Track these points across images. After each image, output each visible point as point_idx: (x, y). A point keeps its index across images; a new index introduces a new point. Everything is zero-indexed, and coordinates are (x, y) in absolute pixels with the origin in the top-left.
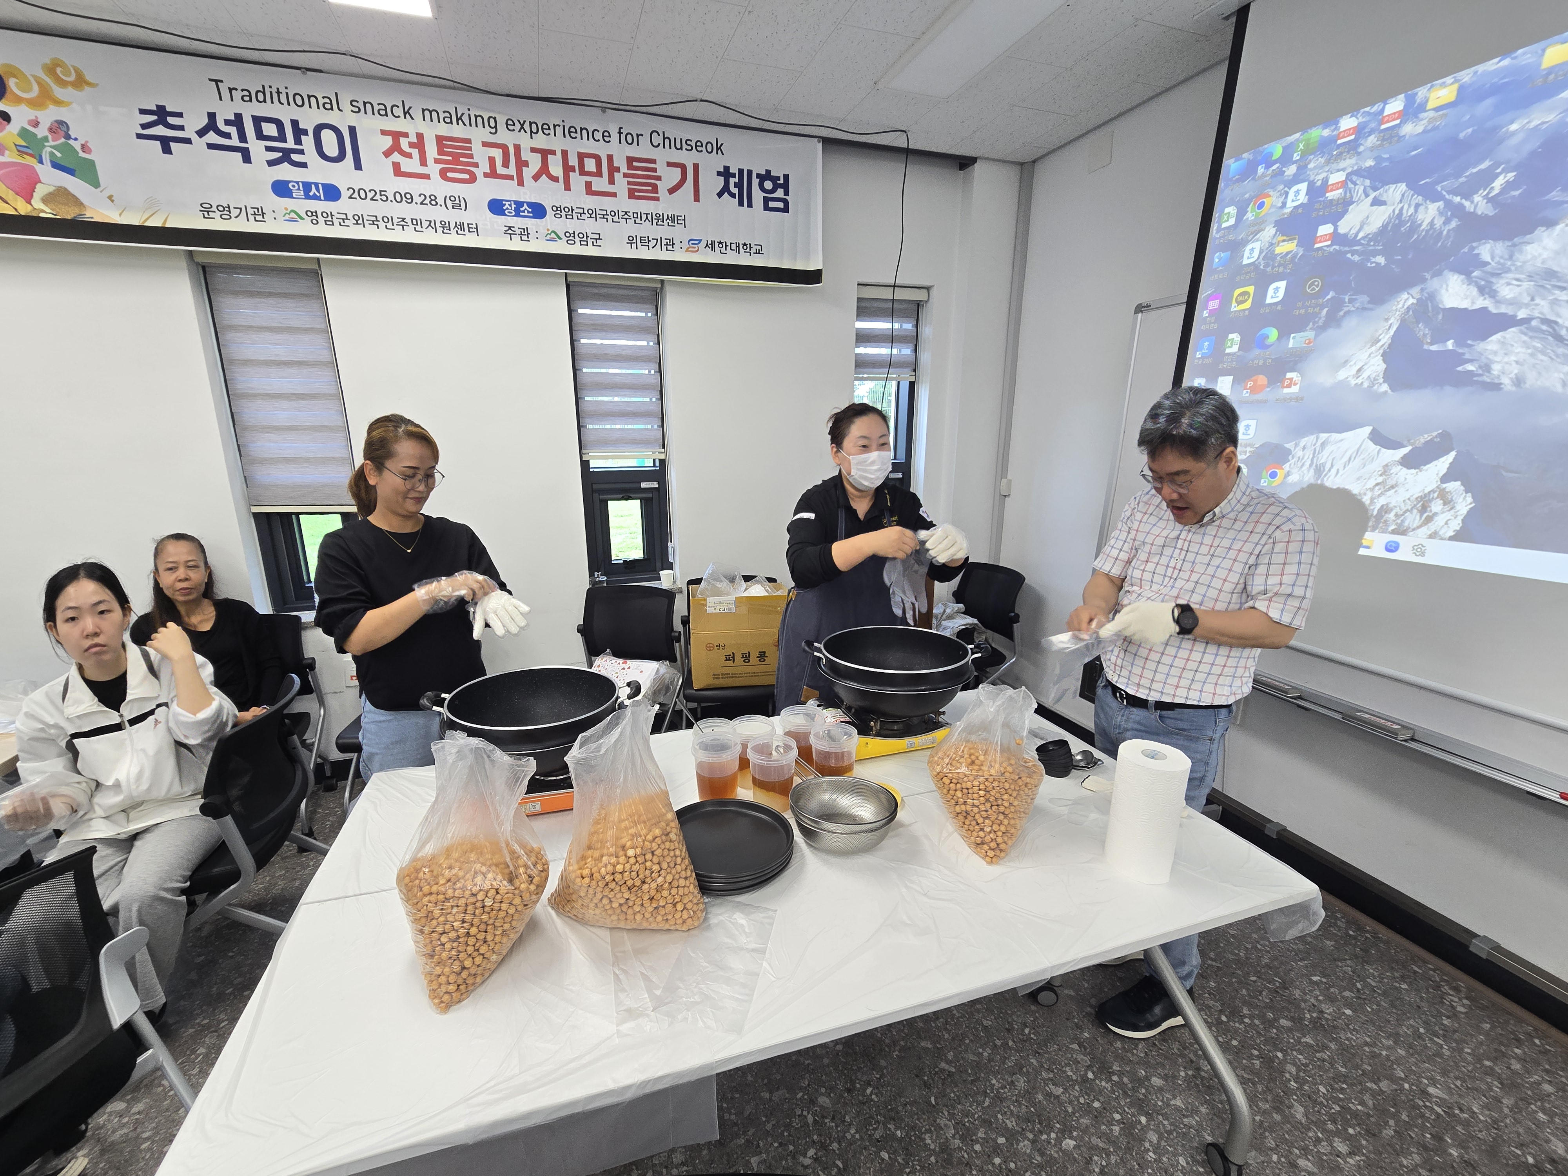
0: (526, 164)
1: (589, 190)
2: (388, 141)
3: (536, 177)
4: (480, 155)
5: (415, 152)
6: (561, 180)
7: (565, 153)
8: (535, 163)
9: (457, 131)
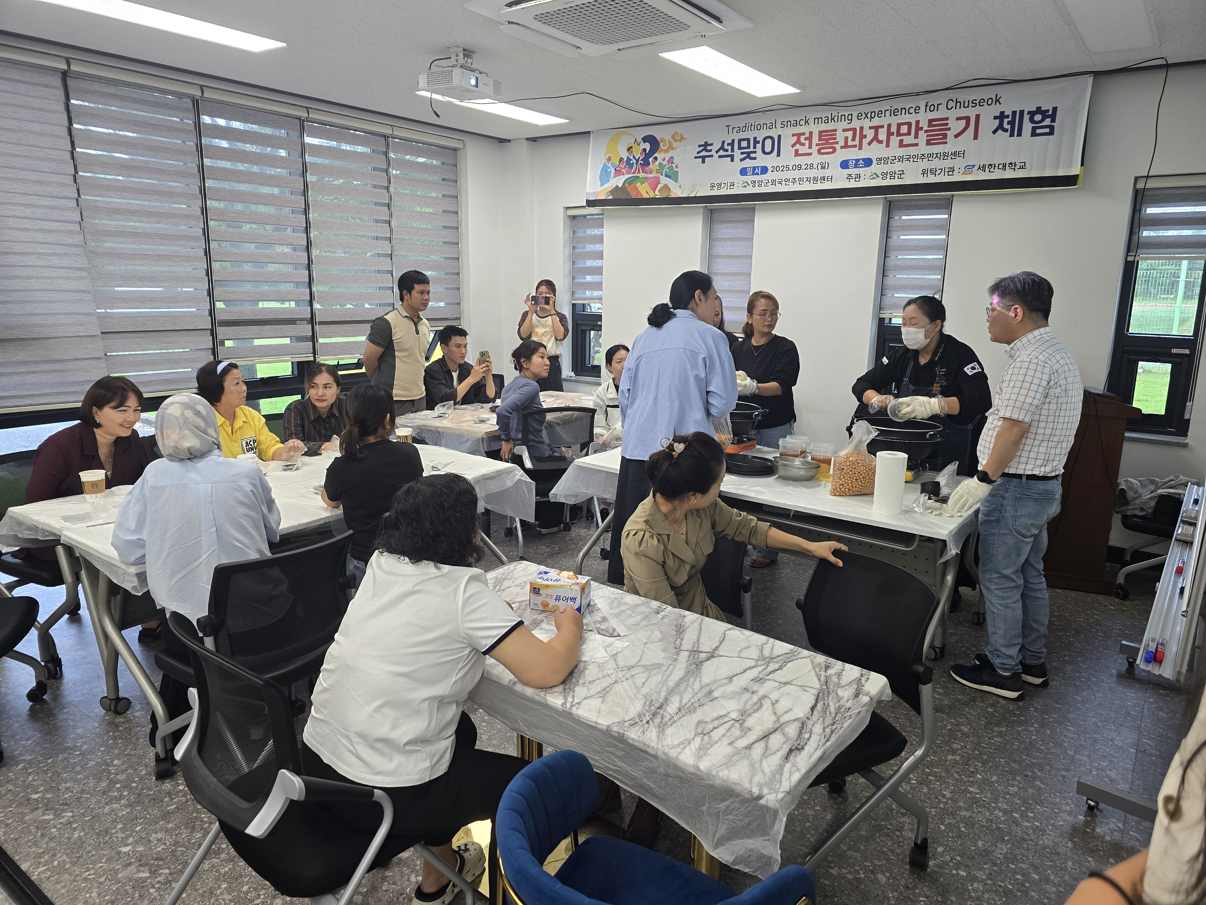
0: (865, 136)
1: (901, 145)
2: (795, 138)
3: (870, 143)
4: (840, 137)
5: (807, 142)
6: (885, 142)
7: (889, 126)
8: (870, 134)
9: (831, 126)
